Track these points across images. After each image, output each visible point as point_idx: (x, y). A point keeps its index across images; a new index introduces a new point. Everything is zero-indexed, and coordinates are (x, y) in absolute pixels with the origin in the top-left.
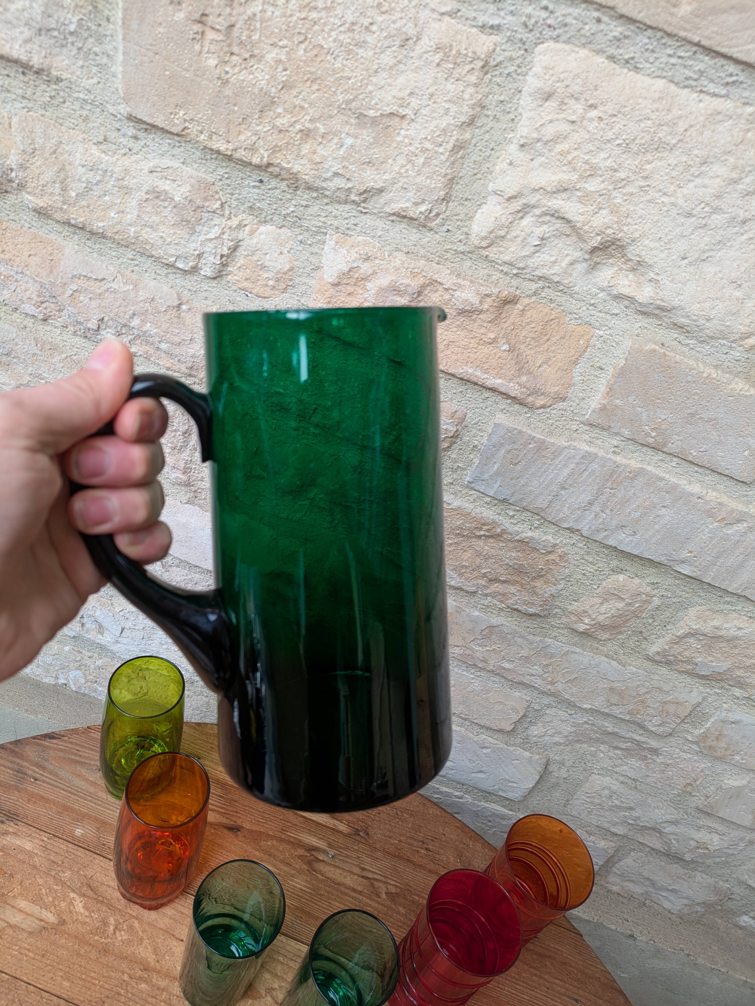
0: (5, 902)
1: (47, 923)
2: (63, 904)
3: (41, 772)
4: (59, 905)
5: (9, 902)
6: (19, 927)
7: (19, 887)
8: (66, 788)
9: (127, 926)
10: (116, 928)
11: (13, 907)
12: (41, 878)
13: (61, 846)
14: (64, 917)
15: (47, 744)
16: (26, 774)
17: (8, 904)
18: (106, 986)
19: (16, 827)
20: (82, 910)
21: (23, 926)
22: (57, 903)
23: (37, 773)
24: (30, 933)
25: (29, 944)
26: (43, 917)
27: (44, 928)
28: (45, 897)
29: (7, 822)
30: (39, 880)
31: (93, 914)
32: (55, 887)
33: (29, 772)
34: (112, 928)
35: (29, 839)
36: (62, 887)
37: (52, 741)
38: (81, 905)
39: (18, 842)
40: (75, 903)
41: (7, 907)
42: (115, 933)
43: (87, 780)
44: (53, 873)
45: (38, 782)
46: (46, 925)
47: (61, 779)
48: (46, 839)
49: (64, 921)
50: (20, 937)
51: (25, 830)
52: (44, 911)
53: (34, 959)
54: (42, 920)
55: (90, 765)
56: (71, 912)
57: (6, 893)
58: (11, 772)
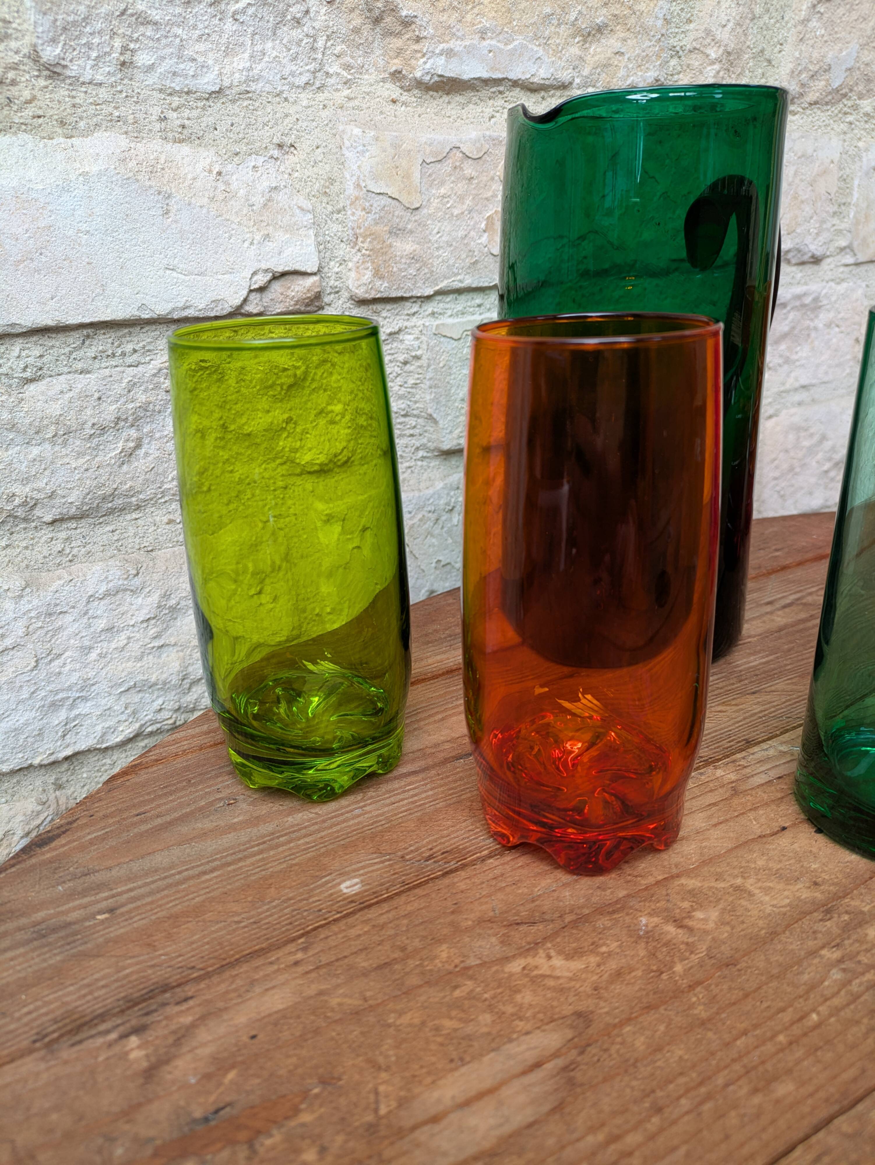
0: (401, 1133)
1: (556, 1055)
2: (526, 997)
3: (106, 894)
4: (521, 1006)
5: (407, 1123)
6: (517, 1133)
7: (384, 1075)
8: (207, 867)
9: (683, 899)
10: (679, 923)
11: (435, 1119)
12: (401, 1014)
13: (353, 932)
14: (568, 1010)
15: (48, 855)
16: (70, 924)
17: (414, 1128)
18: (836, 1001)
19: (191, 1003)
20: (577, 965)
21: (519, 1120)
22: (509, 1009)
23: (98, 902)
24: (558, 1108)
25: (592, 1130)
26: (530, 1057)
27: (565, 1069)
28: (470, 1029)
29: (155, 1017)
30: (405, 1020)
31: (604, 949)
32: (457, 993)
33: (75, 915)
34: (671, 929)
35: (258, 990)
36: (471, 978)
37: (53, 845)
38: (558, 962)
39: (241, 1019)
40: (544, 970)
41: (422, 1135)
42: (691, 930)
43: (233, 828)
44: (414, 980)
45: (118, 912)
46: (560, 1062)
47: (171, 868)
48: (300, 956)
49: (578, 1014)
50: (551, 1142)
51: (223, 988)
52: (512, 1048)
53: (652, 1137)
54: (538, 1065)
55: (201, 809)
56: (561, 990)
57: (369, 1118)
58: (22, 950)
